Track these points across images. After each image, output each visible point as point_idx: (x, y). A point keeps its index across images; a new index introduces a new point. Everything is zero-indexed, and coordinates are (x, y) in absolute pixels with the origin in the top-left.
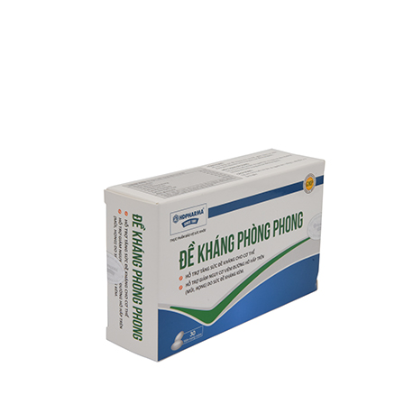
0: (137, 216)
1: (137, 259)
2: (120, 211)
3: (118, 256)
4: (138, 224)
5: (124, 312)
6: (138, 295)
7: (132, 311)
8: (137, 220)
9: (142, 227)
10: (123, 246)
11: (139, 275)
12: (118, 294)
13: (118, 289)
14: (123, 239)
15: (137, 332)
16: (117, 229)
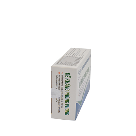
0: (68, 73)
1: (67, 88)
2: (59, 73)
3: (58, 88)
4: (68, 76)
5: (60, 107)
6: (67, 100)
7: (64, 106)
8: (68, 75)
9: (70, 77)
10: (61, 85)
11: (68, 94)
12: (58, 101)
13: (58, 100)
14: (61, 82)
15: (67, 113)
16: (58, 79)
